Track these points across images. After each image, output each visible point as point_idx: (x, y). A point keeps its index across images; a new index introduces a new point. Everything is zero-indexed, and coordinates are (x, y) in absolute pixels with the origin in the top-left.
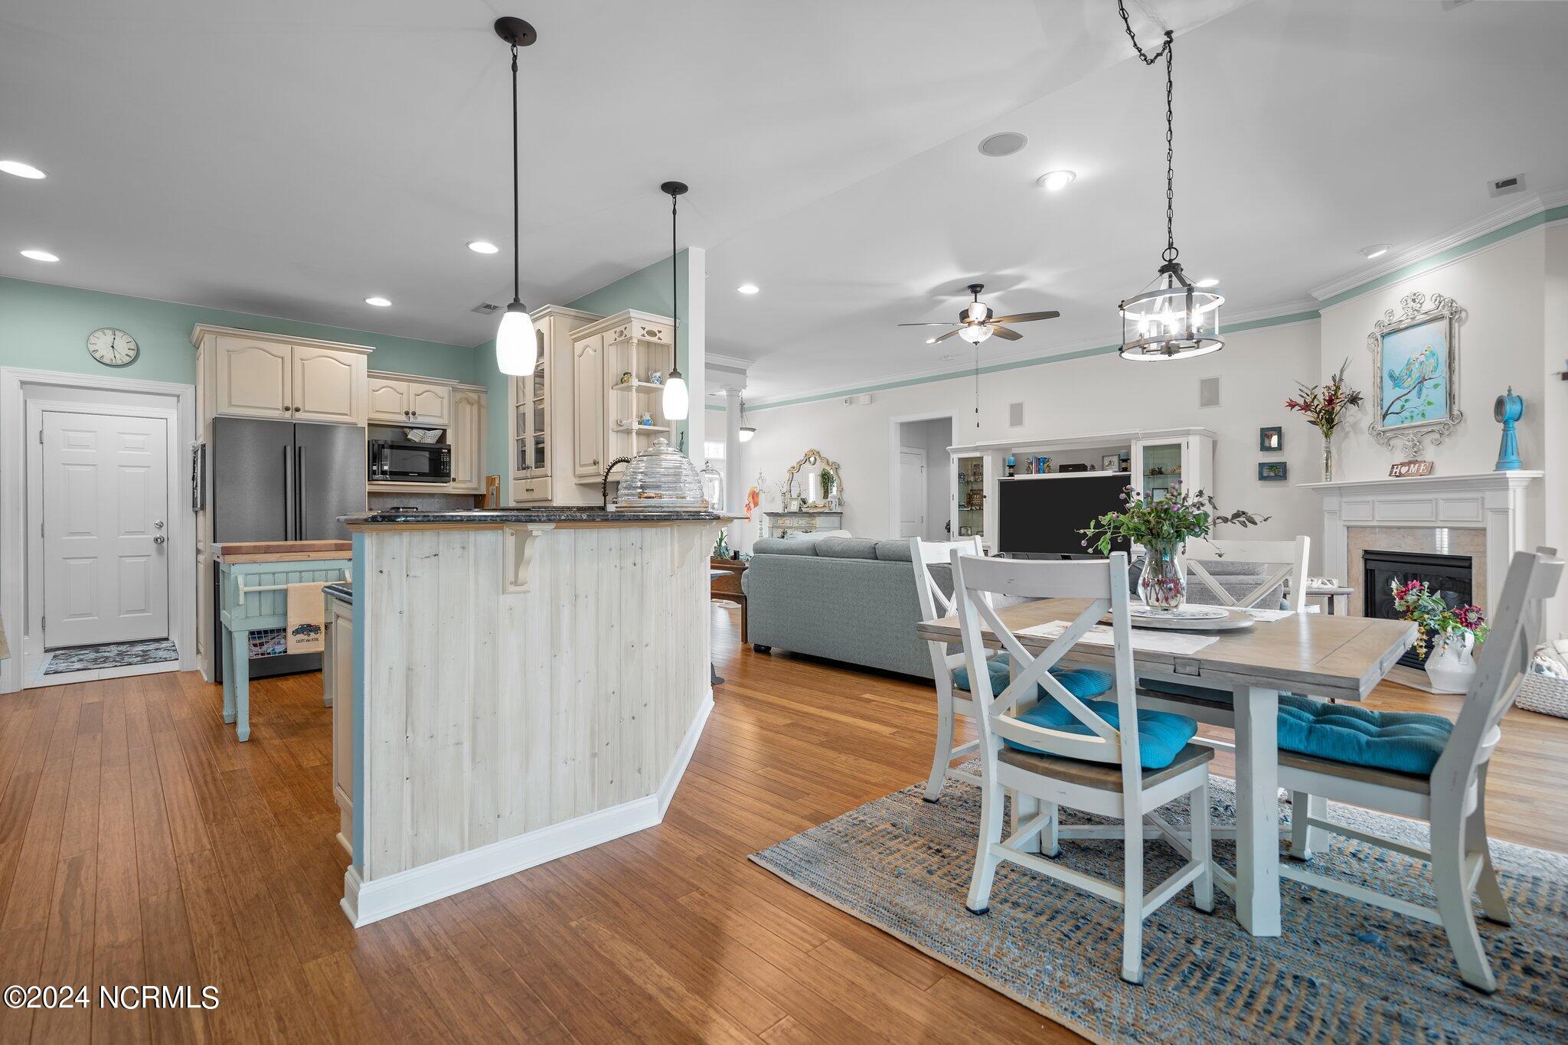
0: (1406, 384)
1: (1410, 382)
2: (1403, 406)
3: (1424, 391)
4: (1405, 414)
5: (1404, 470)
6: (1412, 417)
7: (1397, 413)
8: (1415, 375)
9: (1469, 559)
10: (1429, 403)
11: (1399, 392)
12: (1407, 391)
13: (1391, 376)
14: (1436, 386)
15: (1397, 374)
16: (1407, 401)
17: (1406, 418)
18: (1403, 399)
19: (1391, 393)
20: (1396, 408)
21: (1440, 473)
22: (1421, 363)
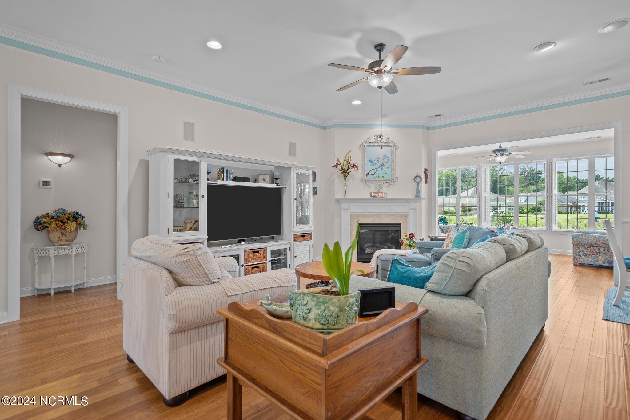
0: (376, 165)
1: (378, 165)
2: (375, 173)
3: (384, 169)
4: (375, 175)
5: (377, 195)
6: (379, 177)
7: (373, 175)
8: (380, 163)
9: (400, 224)
10: (385, 173)
11: (373, 167)
12: (377, 167)
13: (370, 161)
14: (388, 168)
15: (373, 160)
16: (377, 171)
17: (376, 177)
18: (375, 170)
19: (369, 167)
20: (372, 172)
21: (389, 197)
22: (383, 159)
